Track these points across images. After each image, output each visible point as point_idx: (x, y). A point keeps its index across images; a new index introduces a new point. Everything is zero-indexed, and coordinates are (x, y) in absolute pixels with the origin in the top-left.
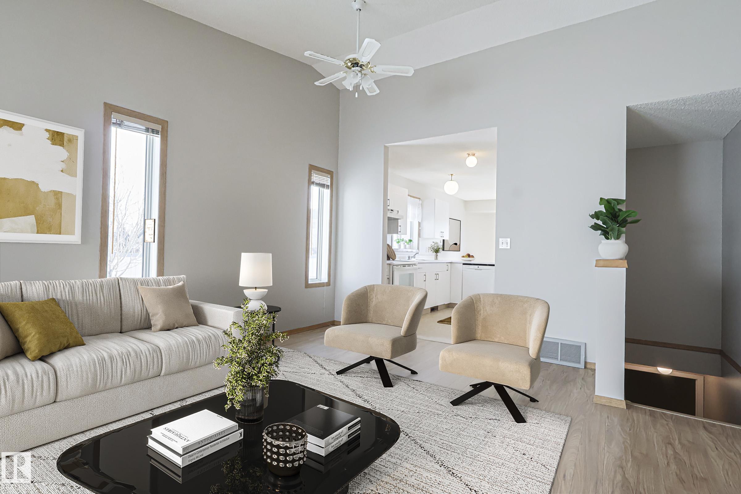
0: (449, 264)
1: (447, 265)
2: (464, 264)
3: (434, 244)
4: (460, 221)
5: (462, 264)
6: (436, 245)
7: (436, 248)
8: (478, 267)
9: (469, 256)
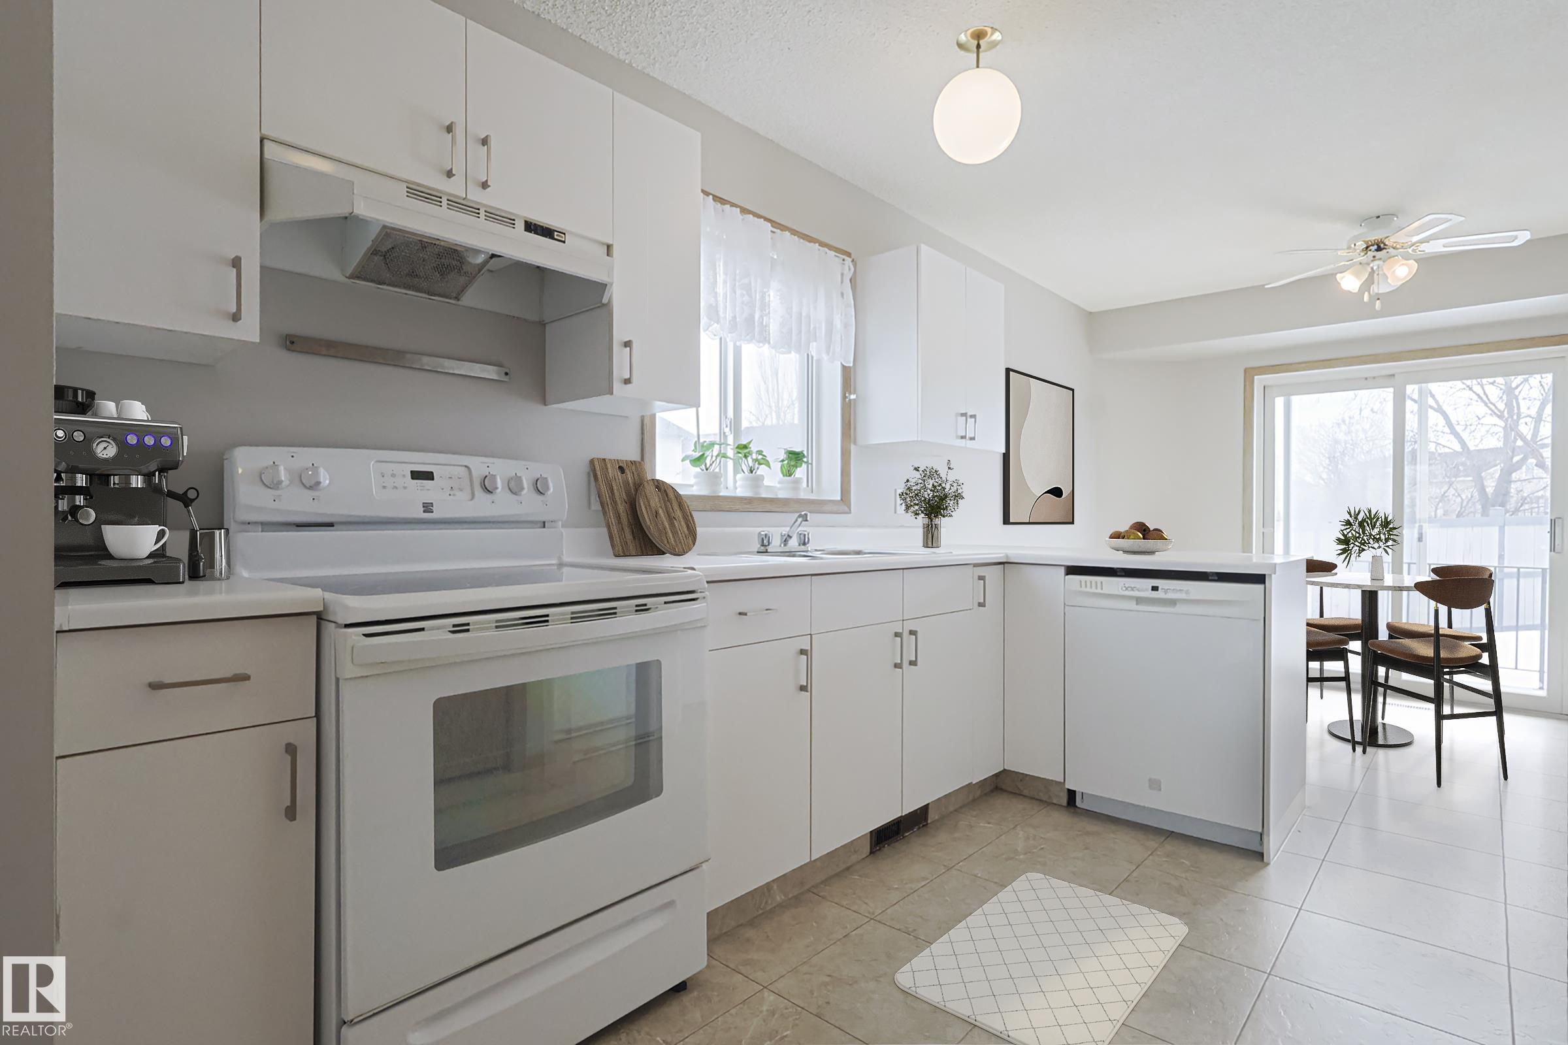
0: (992, 574)
1: (981, 578)
2: (1072, 570)
3: (917, 475)
4: (1073, 390)
5: (1062, 571)
6: (931, 482)
7: (928, 494)
8: (1155, 589)
9: (1143, 530)
